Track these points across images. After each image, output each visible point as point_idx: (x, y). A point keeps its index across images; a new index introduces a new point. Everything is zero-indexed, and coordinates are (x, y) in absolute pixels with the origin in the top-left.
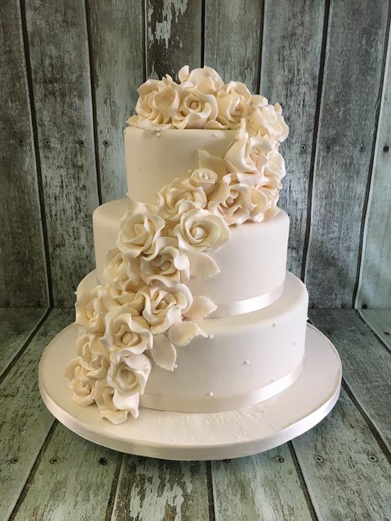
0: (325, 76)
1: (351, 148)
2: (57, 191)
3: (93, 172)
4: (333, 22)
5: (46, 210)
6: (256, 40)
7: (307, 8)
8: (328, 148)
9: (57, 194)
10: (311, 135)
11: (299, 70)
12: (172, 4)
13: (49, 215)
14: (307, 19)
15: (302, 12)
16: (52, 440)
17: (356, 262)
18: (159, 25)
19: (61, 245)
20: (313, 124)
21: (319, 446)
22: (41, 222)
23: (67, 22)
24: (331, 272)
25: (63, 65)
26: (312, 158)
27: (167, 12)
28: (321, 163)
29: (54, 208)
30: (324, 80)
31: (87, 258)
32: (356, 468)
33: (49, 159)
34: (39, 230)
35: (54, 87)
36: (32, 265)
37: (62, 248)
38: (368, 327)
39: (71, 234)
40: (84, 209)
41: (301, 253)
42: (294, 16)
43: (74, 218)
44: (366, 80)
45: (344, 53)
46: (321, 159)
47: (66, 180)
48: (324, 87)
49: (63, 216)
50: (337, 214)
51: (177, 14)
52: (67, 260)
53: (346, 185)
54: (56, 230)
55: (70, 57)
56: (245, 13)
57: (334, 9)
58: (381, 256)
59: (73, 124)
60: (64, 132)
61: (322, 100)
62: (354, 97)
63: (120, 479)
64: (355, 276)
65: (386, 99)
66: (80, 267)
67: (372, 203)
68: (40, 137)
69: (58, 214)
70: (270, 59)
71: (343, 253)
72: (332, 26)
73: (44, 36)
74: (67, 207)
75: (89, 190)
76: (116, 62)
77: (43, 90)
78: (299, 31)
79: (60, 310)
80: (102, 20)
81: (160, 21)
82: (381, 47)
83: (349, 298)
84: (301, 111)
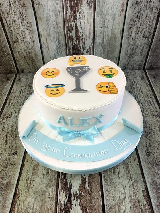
9: (8, 10)
13: (5, 24)
29: (8, 20)
31: (32, 48)
36: (3, 52)
37: (17, 43)
39: (21, 35)
40: (26, 19)
43: (21, 25)
49: (14, 25)
52: (21, 50)
54: (12, 33)
66: (29, 53)
69: (11, 23)
74: (16, 18)
75: (27, 7)
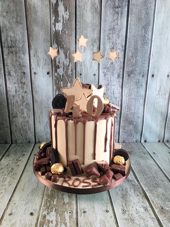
0: (127, 46)
1: (139, 75)
2: (14, 93)
3: (30, 86)
4: (130, 23)
5: (9, 102)
6: (98, 31)
7: (119, 18)
8: (129, 75)
10: (122, 70)
11: (116, 43)
12: (63, 15)
14: (119, 22)
15: (117, 19)
16: (10, 204)
17: (142, 122)
18: (57, 24)
19: (16, 117)
20: (123, 66)
21: (124, 204)
22: (7, 107)
23: (18, 22)
24: (131, 127)
25: (16, 40)
26: (122, 79)
27: (60, 18)
28: (126, 82)
30: (127, 47)
32: (139, 214)
33: (10, 80)
34: (6, 110)
35: (12, 49)
38: (147, 150)
41: (119, 119)
42: (114, 21)
44: (144, 47)
45: (135, 36)
46: (126, 80)
47: (18, 89)
48: (127, 50)
50: (133, 103)
51: (65, 19)
53: (137, 91)
55: (19, 37)
56: (94, 20)
57: (131, 18)
58: (152, 120)
59: (21, 65)
60: (17, 68)
61: (126, 55)
62: (139, 54)
63: (39, 222)
64: (141, 128)
65: (152, 55)
67: (148, 98)
68: (6, 70)
70: (104, 38)
71: (136, 119)
72: (130, 25)
73: (8, 28)
76: (39, 39)
77: (8, 50)
78: (116, 27)
79: (15, 145)
80: (33, 22)
81: (58, 22)
82: (150, 34)
83: (139, 138)
84: (117, 60)
